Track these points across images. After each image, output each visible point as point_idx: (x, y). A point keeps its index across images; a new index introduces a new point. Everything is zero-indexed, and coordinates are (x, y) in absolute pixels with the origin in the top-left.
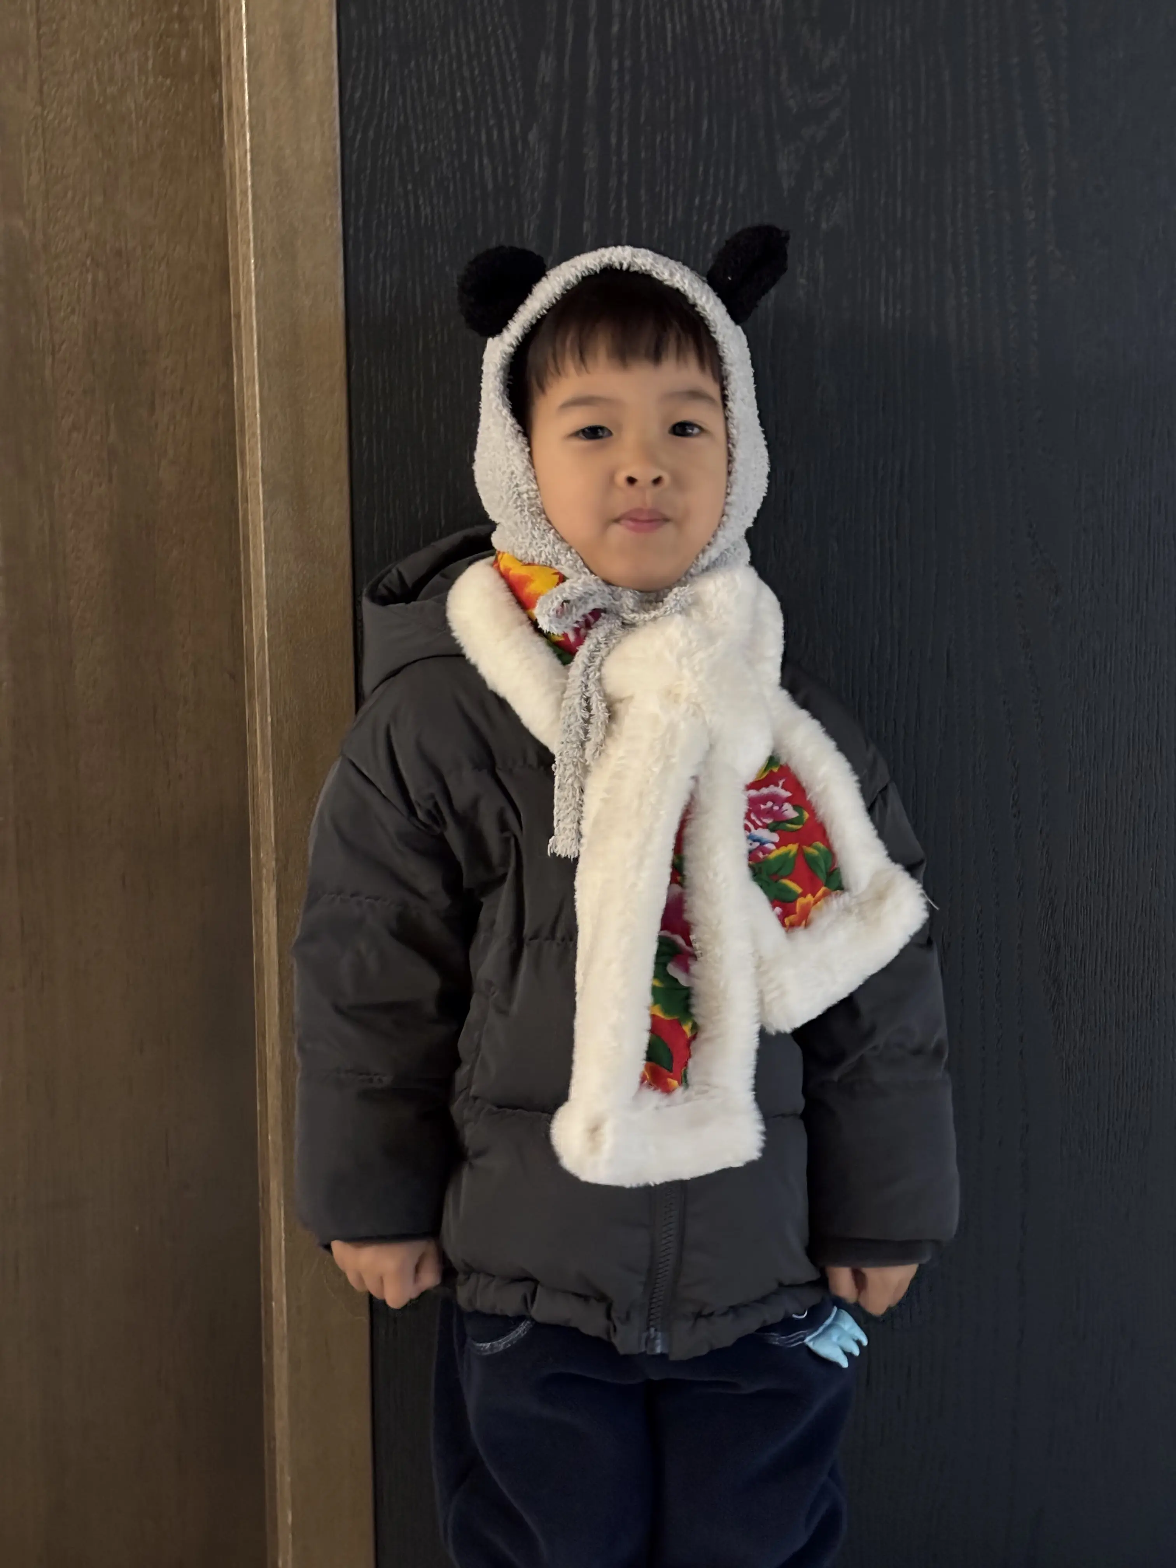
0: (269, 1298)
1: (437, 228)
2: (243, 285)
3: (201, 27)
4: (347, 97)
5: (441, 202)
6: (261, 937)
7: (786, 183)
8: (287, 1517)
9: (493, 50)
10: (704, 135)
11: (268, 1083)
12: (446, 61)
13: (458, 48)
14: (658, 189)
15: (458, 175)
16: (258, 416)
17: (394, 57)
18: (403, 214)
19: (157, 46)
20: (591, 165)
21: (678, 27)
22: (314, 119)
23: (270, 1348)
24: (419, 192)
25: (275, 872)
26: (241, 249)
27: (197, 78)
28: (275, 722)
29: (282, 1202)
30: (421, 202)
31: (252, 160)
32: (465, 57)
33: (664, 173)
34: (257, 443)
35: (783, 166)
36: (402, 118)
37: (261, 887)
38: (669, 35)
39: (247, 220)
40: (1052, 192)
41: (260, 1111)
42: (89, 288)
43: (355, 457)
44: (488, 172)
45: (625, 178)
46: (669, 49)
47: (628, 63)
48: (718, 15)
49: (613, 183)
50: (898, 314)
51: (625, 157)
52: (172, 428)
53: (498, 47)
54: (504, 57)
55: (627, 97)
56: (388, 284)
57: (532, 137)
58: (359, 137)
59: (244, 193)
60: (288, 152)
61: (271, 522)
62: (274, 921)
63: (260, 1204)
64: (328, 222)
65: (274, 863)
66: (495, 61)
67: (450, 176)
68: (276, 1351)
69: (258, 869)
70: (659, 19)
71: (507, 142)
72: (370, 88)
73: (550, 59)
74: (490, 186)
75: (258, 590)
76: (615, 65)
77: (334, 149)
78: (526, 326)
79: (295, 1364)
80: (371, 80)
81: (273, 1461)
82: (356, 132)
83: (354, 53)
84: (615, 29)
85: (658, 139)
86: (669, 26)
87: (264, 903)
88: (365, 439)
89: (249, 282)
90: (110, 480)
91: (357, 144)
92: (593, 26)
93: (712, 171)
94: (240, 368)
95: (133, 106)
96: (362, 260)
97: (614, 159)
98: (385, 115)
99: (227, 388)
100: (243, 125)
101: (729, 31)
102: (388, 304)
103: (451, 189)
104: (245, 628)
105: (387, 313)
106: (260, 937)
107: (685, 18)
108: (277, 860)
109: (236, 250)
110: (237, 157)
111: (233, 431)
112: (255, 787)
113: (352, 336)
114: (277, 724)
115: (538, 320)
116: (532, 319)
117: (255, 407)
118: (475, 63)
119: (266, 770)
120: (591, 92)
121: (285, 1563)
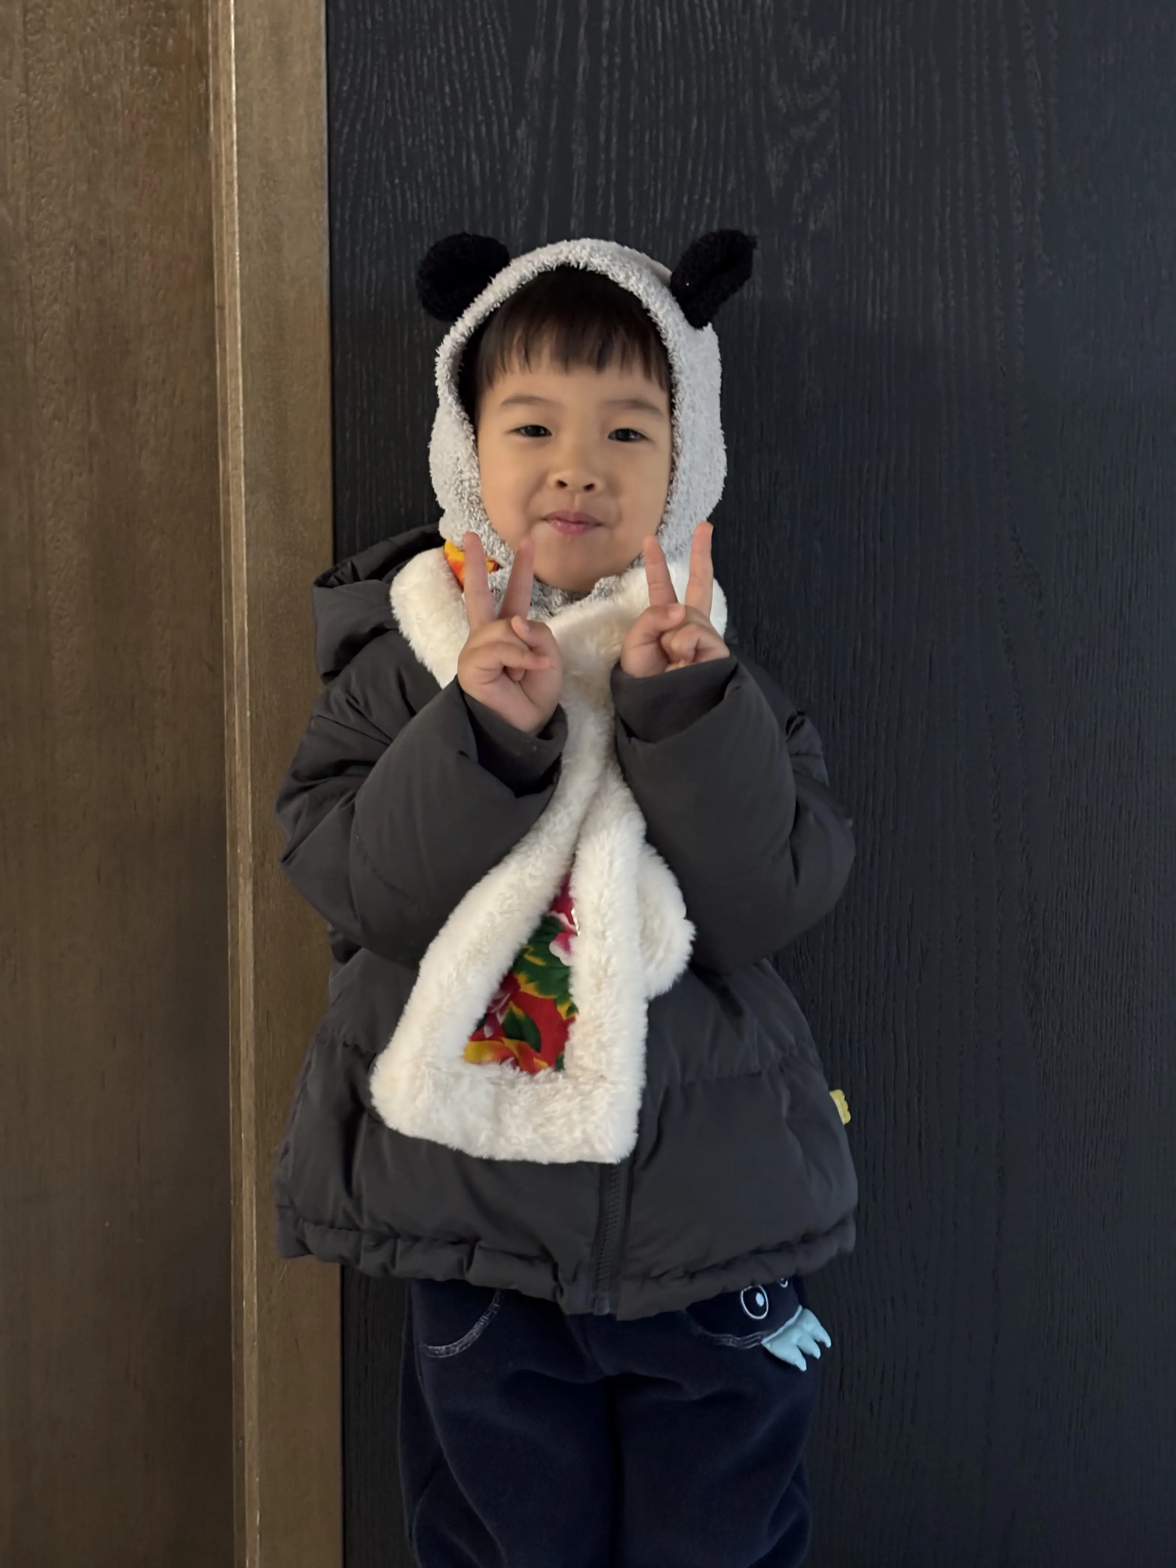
0: (240, 1296)
1: (424, 223)
2: (227, 277)
3: (188, 17)
4: (335, 89)
5: (429, 198)
6: (237, 932)
7: (775, 183)
8: (255, 1518)
9: (482, 45)
10: (693, 134)
11: (241, 1080)
12: (436, 54)
13: (447, 42)
14: (646, 187)
15: (446, 171)
16: (241, 409)
17: (383, 51)
18: (390, 208)
19: (143, 36)
20: (580, 161)
21: (668, 26)
22: (301, 111)
23: (240, 1347)
24: (407, 185)
25: (252, 867)
26: (226, 240)
27: (183, 67)
28: (254, 717)
29: (254, 1201)
30: (408, 196)
31: (238, 152)
32: (454, 52)
33: (652, 171)
34: (239, 435)
35: (771, 165)
36: (390, 113)
37: (237, 881)
38: (659, 32)
39: (232, 212)
40: (1040, 196)
41: (233, 1107)
42: (71, 278)
43: (339, 451)
44: (476, 168)
45: (613, 176)
46: (660, 48)
47: (618, 60)
48: (708, 14)
49: (601, 180)
50: (885, 317)
51: (613, 155)
52: (153, 419)
53: (487, 43)
54: (494, 52)
55: (617, 94)
56: (374, 278)
57: (520, 133)
58: (346, 130)
59: (230, 184)
60: (275, 144)
61: (253, 516)
62: (249, 916)
63: (232, 1202)
64: (314, 216)
65: (250, 859)
66: (484, 56)
67: (438, 171)
68: (247, 1351)
69: (235, 864)
70: (649, 16)
71: (496, 138)
72: (358, 80)
73: (540, 55)
74: (477, 181)
75: (238, 582)
76: (605, 62)
77: (321, 141)
78: (479, 318)
79: (265, 1364)
80: (359, 72)
81: (242, 1460)
82: (343, 125)
83: (343, 46)
84: (606, 25)
85: (647, 137)
86: (660, 24)
87: (240, 898)
88: (348, 435)
89: (233, 274)
90: (91, 470)
91: (344, 138)
92: (583, 22)
93: (700, 169)
94: (223, 360)
95: (119, 95)
96: (348, 254)
97: (603, 157)
98: (373, 109)
99: (210, 379)
100: (229, 117)
101: (720, 29)
102: (373, 299)
103: (439, 185)
104: (225, 621)
105: (372, 308)
106: (235, 931)
107: (675, 17)
108: (254, 856)
109: (221, 240)
110: (223, 149)
111: (215, 423)
112: (233, 781)
113: (337, 331)
114: (256, 718)
115: (491, 313)
116: (486, 311)
117: (238, 401)
118: (464, 58)
119: (244, 765)
120: (580, 89)
121: (253, 1562)
